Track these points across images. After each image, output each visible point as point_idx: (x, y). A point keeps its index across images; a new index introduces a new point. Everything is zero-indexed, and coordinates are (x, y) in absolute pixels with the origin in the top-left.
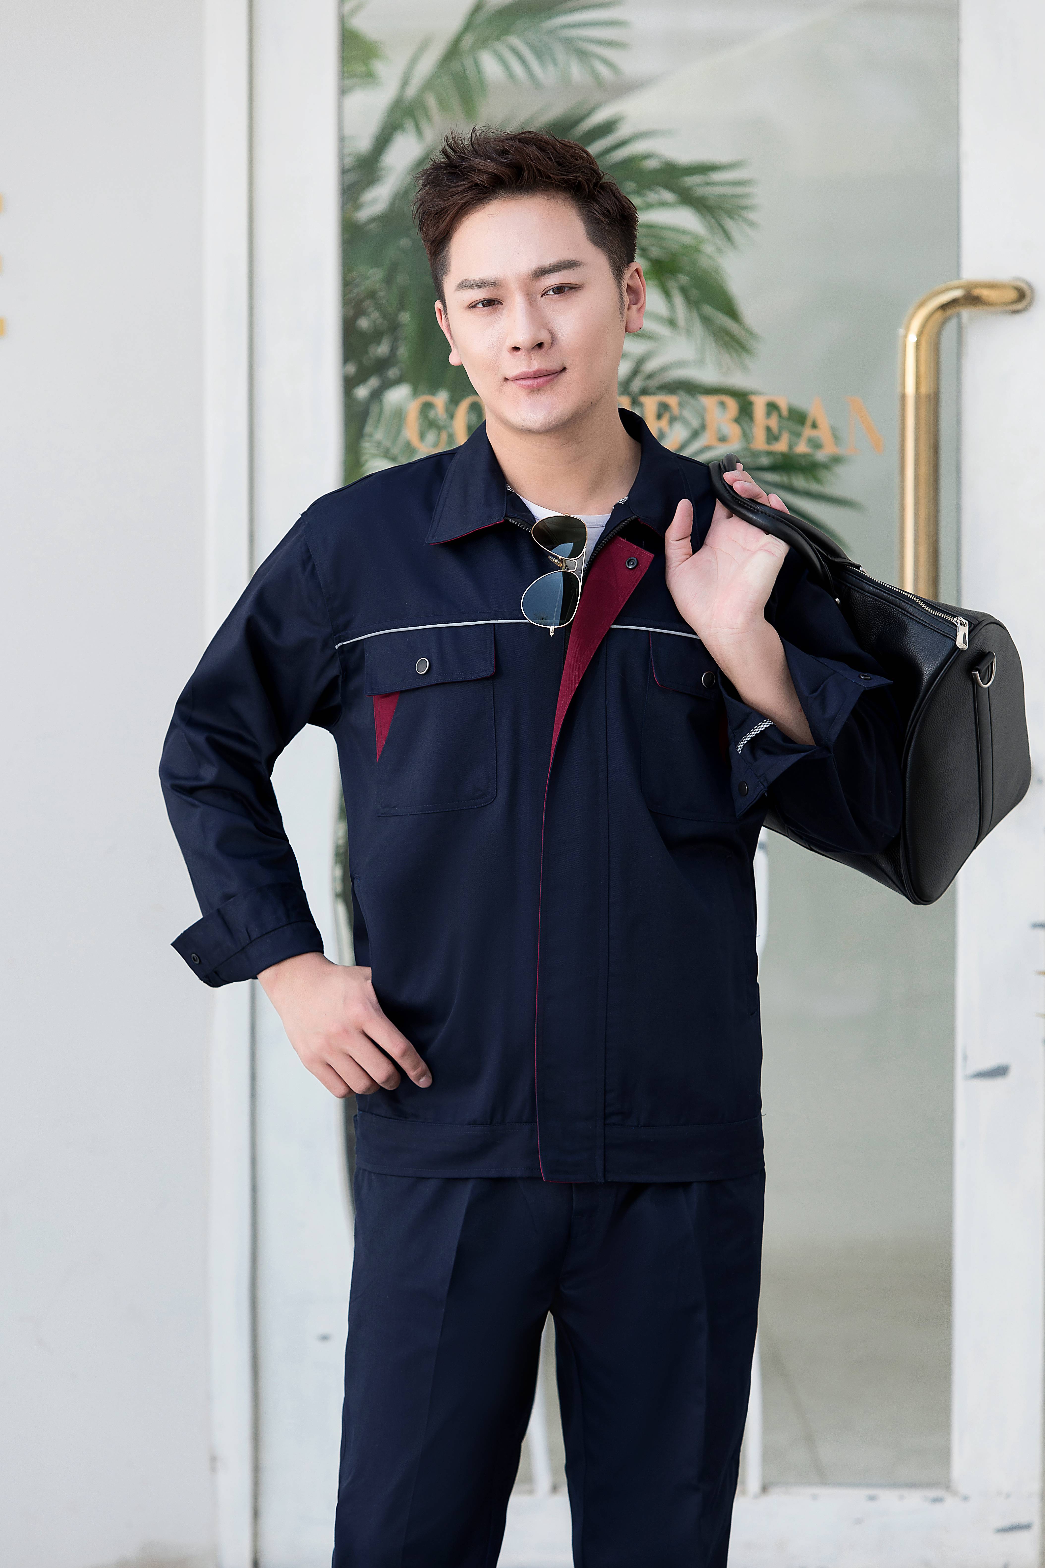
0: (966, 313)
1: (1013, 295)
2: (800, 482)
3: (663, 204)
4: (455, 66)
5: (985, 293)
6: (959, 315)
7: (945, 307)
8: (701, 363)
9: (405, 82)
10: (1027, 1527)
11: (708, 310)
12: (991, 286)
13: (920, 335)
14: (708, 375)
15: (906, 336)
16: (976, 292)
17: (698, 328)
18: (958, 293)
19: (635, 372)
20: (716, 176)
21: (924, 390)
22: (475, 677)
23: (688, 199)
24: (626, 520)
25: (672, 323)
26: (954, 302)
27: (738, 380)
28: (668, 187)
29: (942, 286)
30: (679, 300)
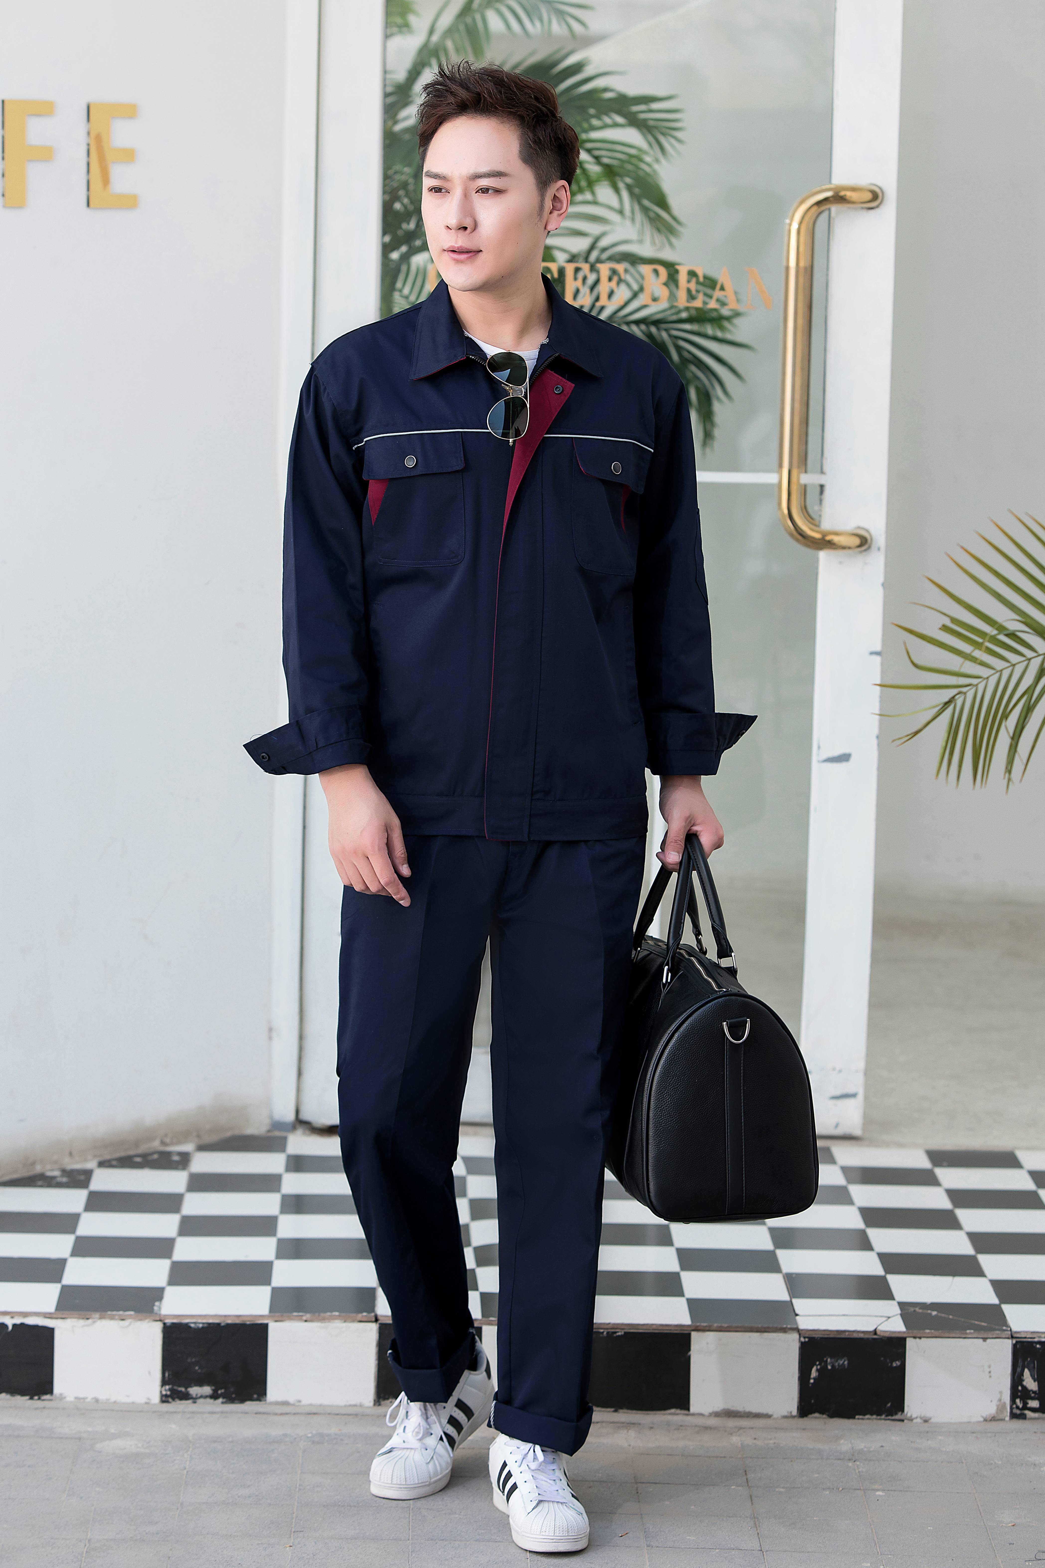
0: (834, 208)
1: (869, 196)
2: (709, 330)
3: (616, 125)
4: (469, 20)
5: (849, 194)
6: (829, 210)
7: (819, 203)
8: (641, 242)
9: (431, 32)
10: (854, 1096)
11: (646, 202)
12: (854, 189)
13: (800, 223)
14: (645, 250)
15: (790, 225)
16: (842, 193)
17: (639, 216)
18: (829, 194)
19: (592, 247)
20: (655, 106)
21: (802, 264)
22: (450, 470)
23: (634, 121)
24: (552, 356)
25: (621, 212)
26: (826, 200)
27: (667, 255)
28: (620, 113)
29: (819, 189)
30: (625, 194)
